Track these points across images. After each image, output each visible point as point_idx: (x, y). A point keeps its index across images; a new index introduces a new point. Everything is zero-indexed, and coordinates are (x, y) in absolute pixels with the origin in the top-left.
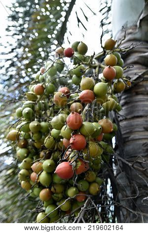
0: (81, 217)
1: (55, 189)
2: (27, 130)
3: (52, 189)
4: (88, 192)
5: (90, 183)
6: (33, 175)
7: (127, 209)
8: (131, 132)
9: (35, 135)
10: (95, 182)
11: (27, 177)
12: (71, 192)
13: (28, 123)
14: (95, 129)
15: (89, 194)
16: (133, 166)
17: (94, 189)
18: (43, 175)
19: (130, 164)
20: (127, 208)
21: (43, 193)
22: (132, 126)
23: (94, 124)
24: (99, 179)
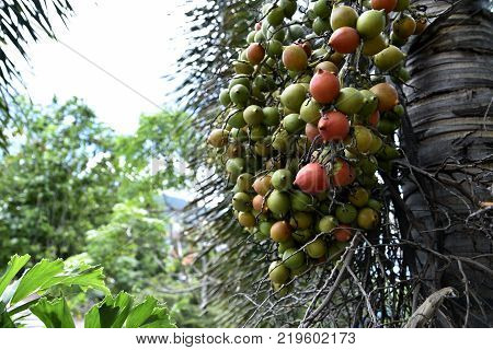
0: (345, 264)
1: (296, 222)
2: (240, 123)
3: (292, 222)
4: (355, 224)
5: (359, 209)
6: (257, 199)
7: (429, 252)
8: (429, 123)
9: (256, 130)
10: (366, 206)
11: (246, 205)
12: (325, 224)
13: (241, 111)
14: (365, 100)
15: (358, 227)
16: (436, 177)
17: (367, 217)
18: (274, 197)
19: (430, 175)
20: (428, 249)
21: (275, 228)
22: (429, 111)
23: (362, 92)
24: (374, 202)
